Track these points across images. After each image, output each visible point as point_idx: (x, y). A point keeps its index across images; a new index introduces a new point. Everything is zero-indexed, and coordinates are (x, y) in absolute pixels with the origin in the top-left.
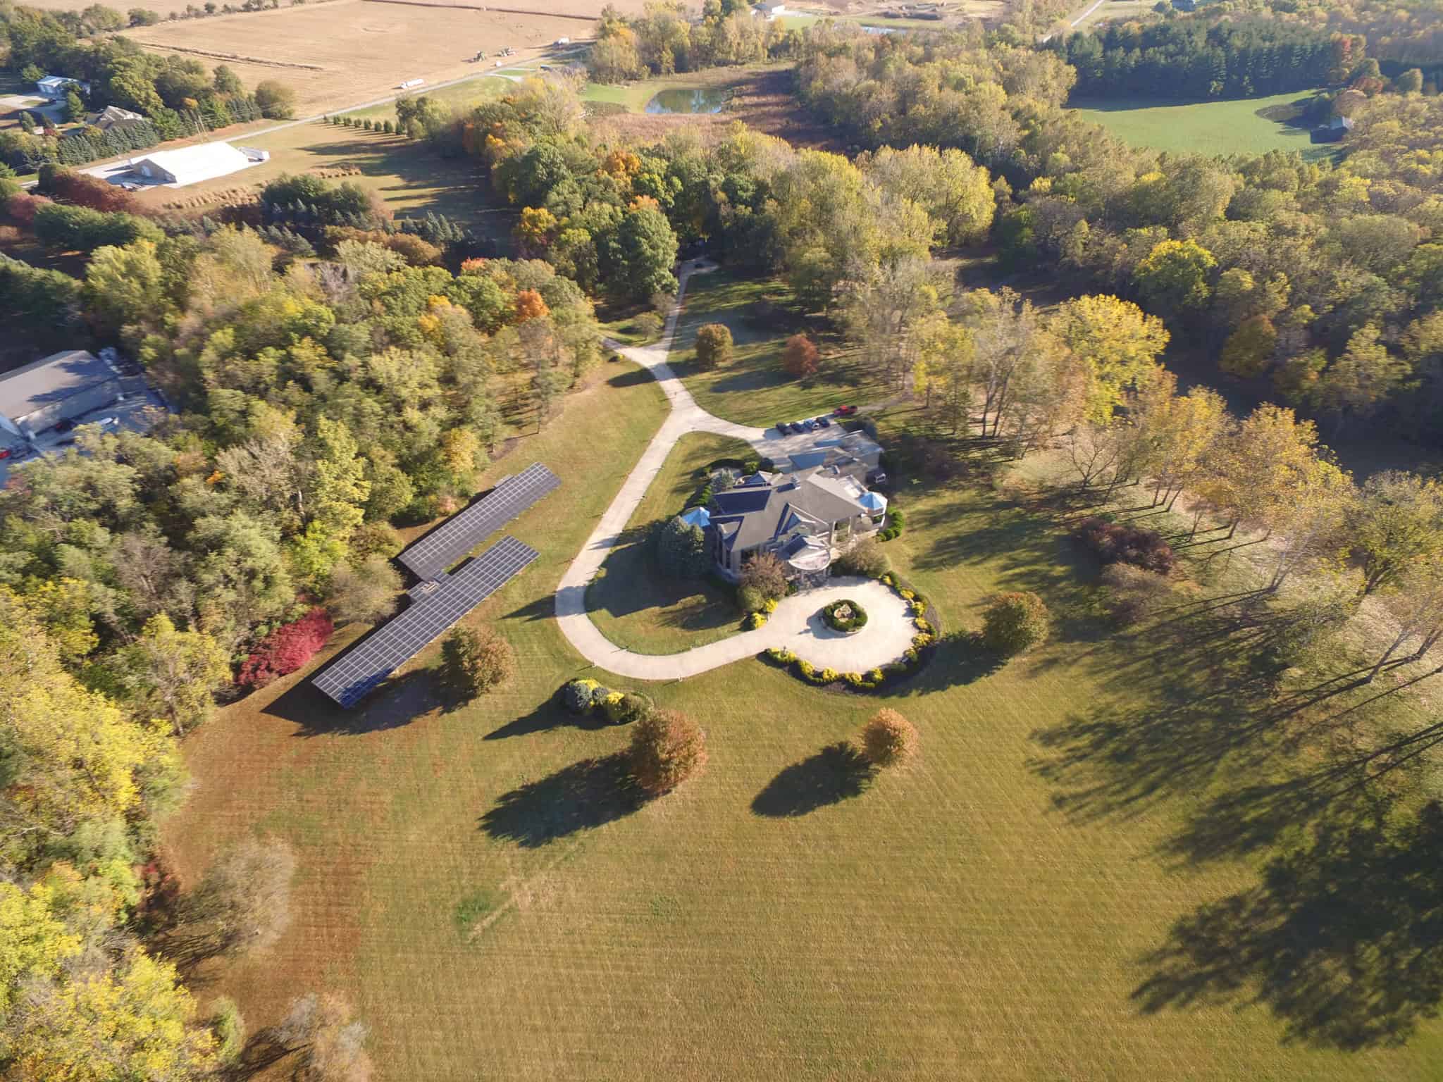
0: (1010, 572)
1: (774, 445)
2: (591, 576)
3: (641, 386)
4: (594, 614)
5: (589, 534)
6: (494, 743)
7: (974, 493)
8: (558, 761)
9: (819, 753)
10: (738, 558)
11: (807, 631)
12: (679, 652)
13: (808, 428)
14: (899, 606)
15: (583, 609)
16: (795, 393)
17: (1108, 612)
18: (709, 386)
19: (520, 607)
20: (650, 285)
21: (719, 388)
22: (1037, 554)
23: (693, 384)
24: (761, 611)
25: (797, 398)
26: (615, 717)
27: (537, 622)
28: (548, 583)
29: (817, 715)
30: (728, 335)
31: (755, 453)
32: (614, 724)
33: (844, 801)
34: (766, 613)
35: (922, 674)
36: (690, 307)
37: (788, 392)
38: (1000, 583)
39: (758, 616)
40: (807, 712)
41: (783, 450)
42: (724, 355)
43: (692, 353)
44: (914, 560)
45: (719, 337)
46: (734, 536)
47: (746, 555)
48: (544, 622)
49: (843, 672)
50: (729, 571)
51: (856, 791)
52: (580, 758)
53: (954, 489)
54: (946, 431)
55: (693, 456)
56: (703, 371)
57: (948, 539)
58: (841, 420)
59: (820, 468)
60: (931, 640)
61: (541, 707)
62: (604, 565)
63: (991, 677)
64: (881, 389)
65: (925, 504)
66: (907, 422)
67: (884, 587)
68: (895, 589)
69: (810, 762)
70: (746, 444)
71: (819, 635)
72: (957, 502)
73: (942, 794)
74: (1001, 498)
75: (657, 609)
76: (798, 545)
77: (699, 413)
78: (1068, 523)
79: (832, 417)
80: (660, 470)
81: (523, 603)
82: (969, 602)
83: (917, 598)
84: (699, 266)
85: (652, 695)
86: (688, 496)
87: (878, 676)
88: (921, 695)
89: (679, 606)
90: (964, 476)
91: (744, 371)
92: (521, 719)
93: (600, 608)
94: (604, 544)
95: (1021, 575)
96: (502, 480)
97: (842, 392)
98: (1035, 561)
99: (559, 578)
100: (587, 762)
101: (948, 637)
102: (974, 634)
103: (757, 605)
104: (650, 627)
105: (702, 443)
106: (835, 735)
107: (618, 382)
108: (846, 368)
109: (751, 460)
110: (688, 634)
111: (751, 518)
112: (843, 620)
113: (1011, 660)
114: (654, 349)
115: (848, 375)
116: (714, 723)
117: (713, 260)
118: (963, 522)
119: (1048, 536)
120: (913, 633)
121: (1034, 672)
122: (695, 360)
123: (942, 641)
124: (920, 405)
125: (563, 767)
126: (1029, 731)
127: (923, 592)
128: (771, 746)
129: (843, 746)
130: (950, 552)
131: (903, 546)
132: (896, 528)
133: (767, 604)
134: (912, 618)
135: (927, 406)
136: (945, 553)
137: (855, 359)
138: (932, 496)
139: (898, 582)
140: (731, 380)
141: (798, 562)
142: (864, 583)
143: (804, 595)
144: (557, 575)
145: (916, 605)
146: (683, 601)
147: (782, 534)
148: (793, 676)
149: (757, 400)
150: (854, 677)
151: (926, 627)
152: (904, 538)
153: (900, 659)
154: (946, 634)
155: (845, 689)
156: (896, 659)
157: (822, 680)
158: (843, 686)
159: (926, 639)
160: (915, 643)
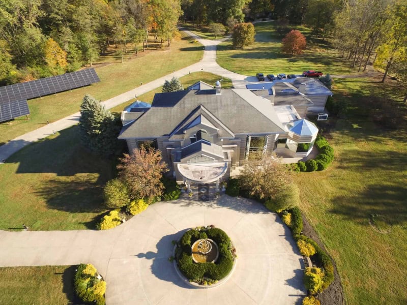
2: (44, 137)
11: (149, 255)
14: (288, 263)
16: (282, 63)
18: (231, 55)
21: (237, 56)
23: (222, 53)
24: (121, 210)
30: (253, 30)
34: (129, 213)
37: (278, 62)
39: (114, 216)
42: (247, 42)
45: (246, 29)
54: (397, 99)
56: (233, 49)
64: (347, 69)
65: (362, 146)
68: (292, 235)
77: (215, 64)
89: (70, 179)
91: (257, 51)
97: (317, 66)
103: (118, 202)
104: (26, 191)
107: (184, 50)
108: (325, 57)
110: (43, 210)
112: (196, 259)
114: (217, 41)
115: (325, 60)
130: (384, 204)
131: (324, 181)
132: (320, 161)
133: (133, 204)
134: (300, 292)
135: (383, 82)
136: (376, 204)
137: (334, 55)
138: (372, 140)
139: (301, 225)
140: (246, 54)
141: (187, 168)
142: (258, 212)
143: (182, 206)
144: (26, 130)
145: (314, 271)
146: (78, 175)
147: (178, 133)
149: (255, 63)
152: (329, 174)
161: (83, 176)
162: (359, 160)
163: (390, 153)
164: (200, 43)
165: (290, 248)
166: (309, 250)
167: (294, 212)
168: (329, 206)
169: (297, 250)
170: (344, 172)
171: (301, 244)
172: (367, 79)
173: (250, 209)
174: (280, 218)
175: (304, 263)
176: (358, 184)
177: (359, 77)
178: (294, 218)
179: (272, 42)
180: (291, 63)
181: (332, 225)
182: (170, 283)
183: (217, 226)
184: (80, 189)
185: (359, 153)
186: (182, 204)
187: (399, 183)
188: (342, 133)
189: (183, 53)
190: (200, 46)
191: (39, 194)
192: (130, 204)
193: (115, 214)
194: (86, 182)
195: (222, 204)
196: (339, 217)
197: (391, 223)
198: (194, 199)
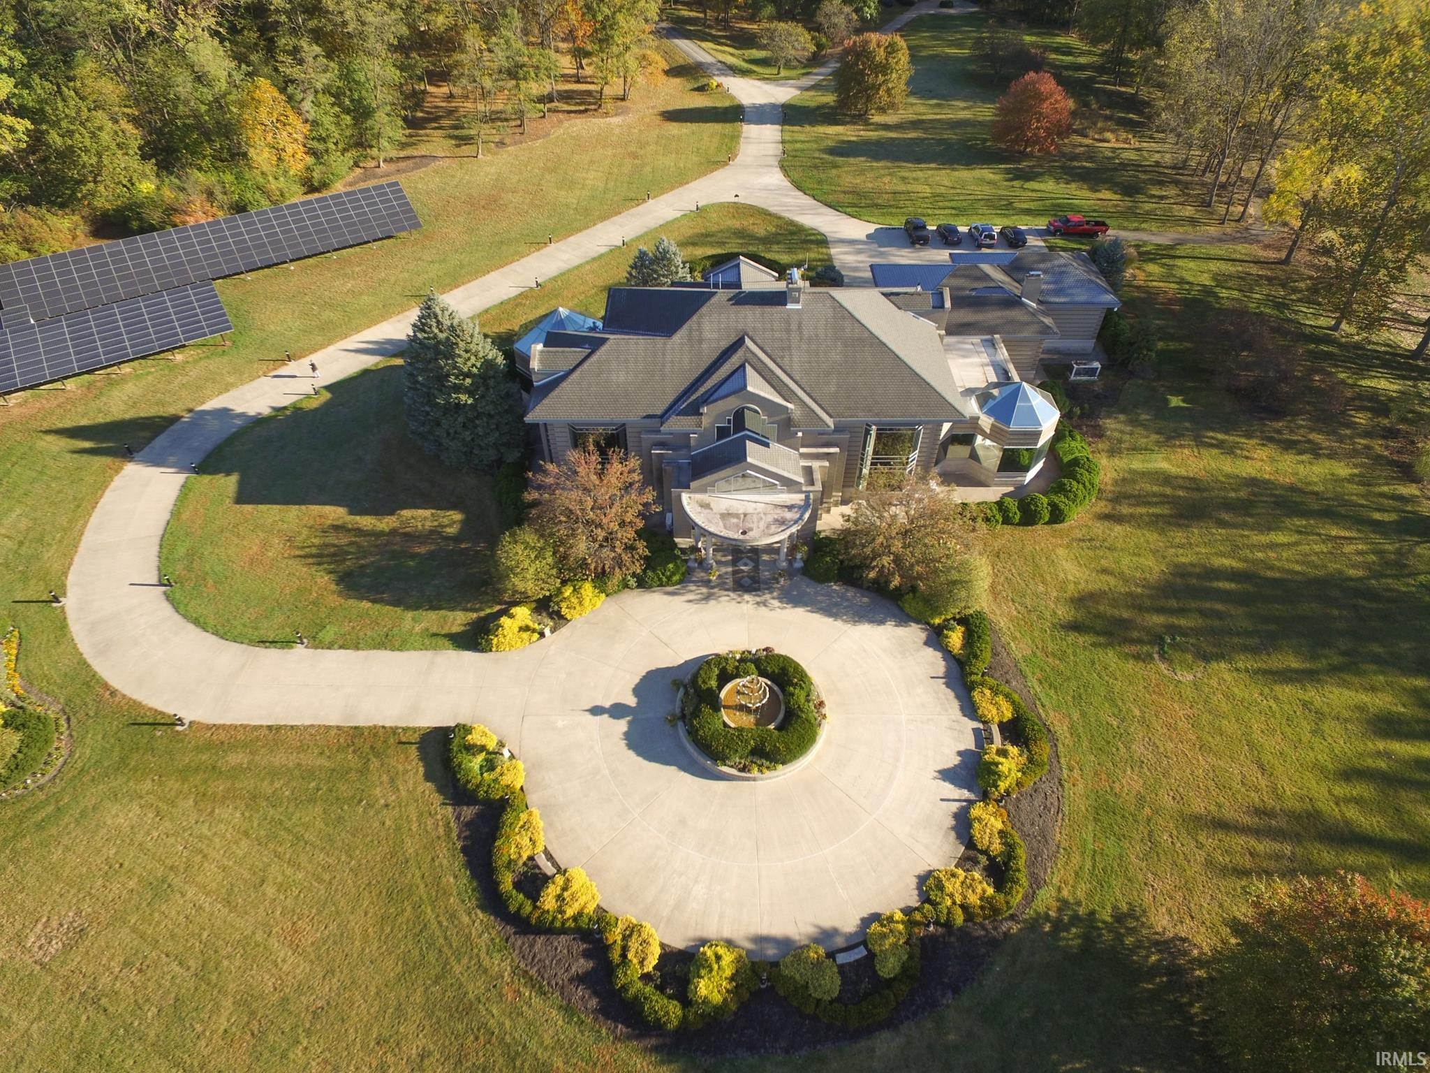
1: (876, 255)
2: (287, 402)
3: (711, 125)
4: (203, 481)
5: (373, 323)
7: (1343, 470)
11: (617, 711)
12: (263, 642)
13: (972, 240)
14: (946, 738)
16: (990, 183)
18: (829, 144)
21: (847, 149)
23: (801, 137)
24: (538, 606)
25: (988, 190)
27: (86, 460)
28: (202, 388)
30: (904, 58)
31: (827, 257)
34: (559, 618)
37: (977, 178)
38: (1350, 774)
39: (521, 618)
42: (884, 100)
44: (1081, 601)
46: (557, 381)
48: (100, 464)
53: (1288, 446)
60: (991, 908)
62: (335, 386)
64: (1188, 211)
67: (933, 656)
68: (962, 674)
70: (822, 241)
71: (641, 741)
72: (1284, 480)
76: (722, 457)
77: (776, 178)
79: (1043, 233)
82: (1198, 806)
83: (1016, 731)
89: (385, 523)
90: (1330, 423)
93: (230, 473)
94: (381, 348)
97: (1097, 198)
99: (229, 386)
101: (1067, 916)
103: (532, 587)
105: (736, 224)
107: (679, 116)
108: (1129, 166)
110: (334, 600)
112: (733, 722)
114: (782, 85)
116: (121, 917)
118: (1281, 538)
120: (938, 852)
123: (1033, 925)
124: (1272, 255)
127: (1053, 718)
130: (1202, 613)
131: (1061, 552)
132: (1060, 499)
133: (568, 591)
134: (966, 794)
135: (1286, 261)
136: (1181, 612)
137: (1157, 157)
138: (1212, 446)
139: (987, 655)
140: (878, 143)
141: (706, 506)
142: (881, 622)
143: (690, 601)
144: (231, 380)
145: (1003, 753)
146: (407, 513)
147: (684, 413)
148: (464, 850)
149: (903, 178)
150: (634, 944)
151: (997, 847)
152: (1078, 534)
153: (840, 942)
154: (1064, 904)
155: (580, 979)
156: (825, 936)
157: (528, 908)
158: (583, 965)
159: (974, 899)
160: (926, 899)
161: (420, 518)
162: (1164, 500)
163: (1252, 482)
164: (726, 94)
165: (953, 706)
166: (997, 710)
167: (972, 625)
168: (1065, 613)
169: (970, 709)
170: (1118, 529)
171: (982, 697)
172: (1242, 250)
173: (860, 615)
174: (936, 638)
175: (982, 738)
176: (1149, 562)
177: (1220, 240)
178: (970, 638)
179: (965, 99)
180: (1016, 183)
181: (1063, 657)
182: (672, 770)
183: (780, 650)
184: (417, 550)
185: (1166, 479)
186: (691, 597)
187: (1255, 562)
188: (1134, 422)
189: (674, 128)
190: (727, 104)
191: (311, 560)
192: (559, 592)
193: (522, 613)
194: (432, 532)
195: (792, 598)
196: (1083, 640)
197: (1206, 658)
198: (722, 585)
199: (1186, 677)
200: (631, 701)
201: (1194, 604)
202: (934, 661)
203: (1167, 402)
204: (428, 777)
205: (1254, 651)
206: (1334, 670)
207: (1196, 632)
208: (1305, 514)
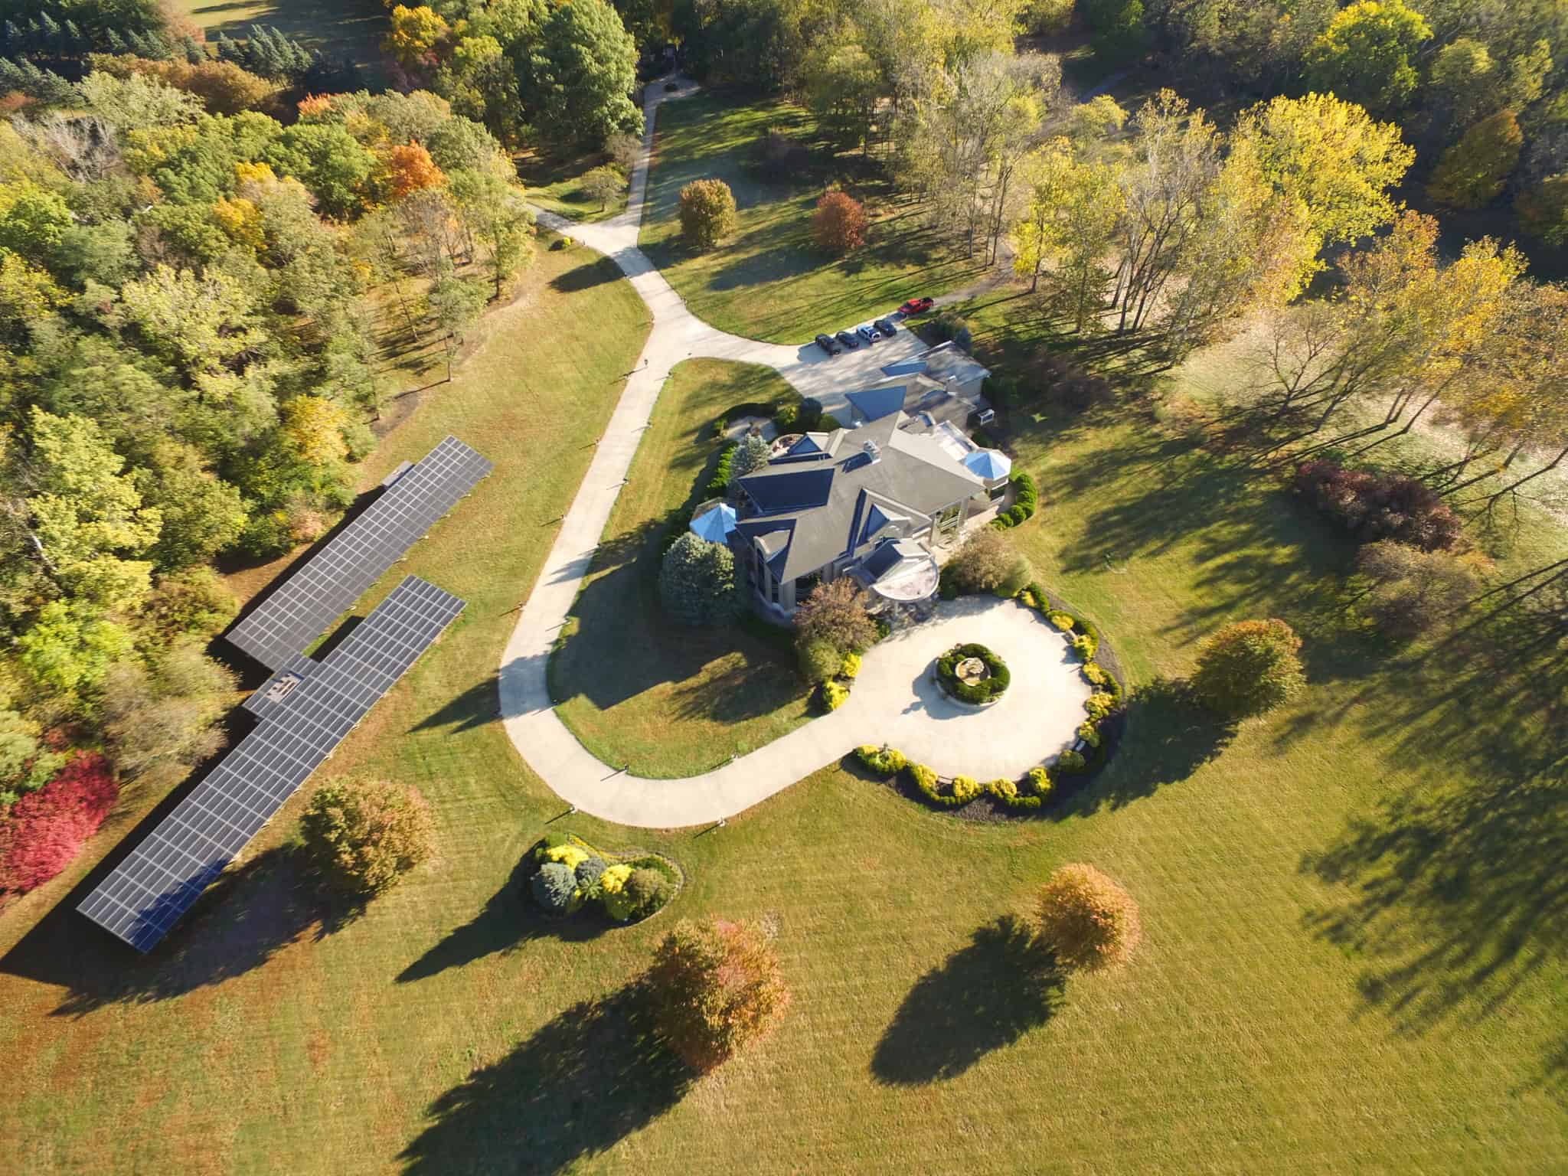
0: (1211, 564)
1: (816, 373)
2: (554, 635)
3: (601, 287)
4: (565, 707)
5: (545, 556)
6: (414, 987)
7: (1127, 429)
8: (531, 1012)
9: (969, 943)
10: (792, 591)
11: (915, 707)
12: (713, 768)
13: (863, 339)
14: (1053, 645)
15: (544, 697)
16: (837, 282)
17: (1368, 622)
18: (706, 279)
19: (441, 705)
20: (602, 122)
21: (722, 281)
22: (1244, 527)
23: (682, 279)
24: (837, 678)
25: (839, 292)
26: (618, 910)
27: (469, 732)
28: (484, 654)
29: (954, 869)
30: (728, 195)
31: (790, 389)
32: (622, 924)
33: (1024, 1037)
34: (847, 679)
35: (1110, 768)
36: (664, 153)
37: (825, 281)
38: (1198, 585)
39: (835, 688)
40: (938, 863)
41: (831, 379)
42: (725, 229)
43: (675, 226)
44: (1062, 556)
45: (715, 200)
46: (784, 554)
47: (806, 584)
48: (483, 730)
49: (985, 781)
50: (777, 606)
51: (1042, 1015)
52: (567, 1003)
53: (1098, 424)
54: (1066, 328)
55: (694, 402)
56: (693, 255)
57: (1107, 514)
58: (911, 322)
59: (902, 417)
60: (1114, 702)
61: (493, 903)
62: (573, 612)
63: (1217, 761)
64: (962, 266)
65: (1060, 456)
66: (1008, 316)
67: (1024, 611)
68: (1042, 614)
69: (957, 962)
70: (775, 375)
71: (937, 713)
72: (1107, 447)
73: (1183, 1003)
74: (1170, 435)
75: (668, 687)
76: (885, 559)
77: (697, 328)
78: (1275, 468)
79: (898, 317)
80: (646, 430)
81: (446, 696)
82: (1158, 625)
83: (1079, 628)
84: (670, 88)
85: (677, 859)
86: (696, 471)
87: (1044, 784)
88: (1114, 808)
89: (703, 677)
90: (1108, 402)
91: (755, 251)
92: (460, 931)
93: (576, 695)
94: (571, 572)
95: (1227, 567)
96: (396, 473)
97: (906, 274)
98: (1243, 541)
99: (502, 644)
100: (581, 1008)
101: (1140, 692)
102: (1176, 683)
103: (831, 670)
104: (661, 722)
105: (707, 377)
106: (989, 903)
107: (567, 283)
108: (906, 235)
109: (785, 401)
110: (724, 729)
111: (805, 519)
112: (972, 682)
113: (1242, 725)
114: (617, 224)
115: (911, 246)
116: (789, 903)
117: (691, 77)
118: (1122, 481)
119: (1253, 495)
120: (1083, 693)
121: (1281, 743)
122: (680, 238)
123: (1131, 703)
124: (1022, 288)
125: (540, 1024)
126: (1297, 858)
127: (1088, 616)
128: (890, 939)
129: (1006, 922)
130: (1114, 537)
131: (1041, 532)
132: (1026, 504)
133: (846, 664)
134: (1077, 665)
135: (1032, 291)
136: (1106, 540)
138: (1067, 440)
139: (1046, 601)
140: (739, 268)
141: (889, 588)
142: (992, 607)
143: (902, 639)
144: (499, 637)
145: (1081, 640)
146: (709, 666)
147: (858, 546)
148: (905, 796)
149: (782, 298)
150: (1003, 787)
151: (1102, 679)
152: (1041, 519)
153: (1072, 746)
154: (1135, 688)
155: (992, 812)
156: (1066, 746)
157: (953, 799)
158: (989, 807)
159: (1108, 703)
160: (1090, 712)
161: (718, 665)
162: (1066, 483)
163: (1095, 455)
164: (585, 248)
165: (1048, 630)
166: (1067, 624)
167: (1032, 590)
168: (1061, 565)
169: (1056, 628)
170: (1056, 509)
171: (1056, 620)
172: (1006, 289)
173: (982, 607)
174: (1020, 602)
175: (1068, 638)
176: (1079, 520)
177: (993, 285)
178: (1035, 595)
180: (853, 277)
181: (1074, 586)
183: (964, 642)
184: (736, 683)
185: (1059, 471)
187: (1117, 501)
188: (1025, 441)
190: (595, 258)
191: (686, 717)
192: (843, 667)
194: (733, 670)
195: (947, 615)
196: (1076, 573)
197: (1127, 558)
198: (909, 625)
199: (1124, 570)
200: (917, 699)
201: (1108, 534)
202: (1026, 615)
203: (1033, 420)
204: (860, 778)
205: (1140, 546)
206: (1173, 539)
207: (1117, 547)
208: (1126, 463)
